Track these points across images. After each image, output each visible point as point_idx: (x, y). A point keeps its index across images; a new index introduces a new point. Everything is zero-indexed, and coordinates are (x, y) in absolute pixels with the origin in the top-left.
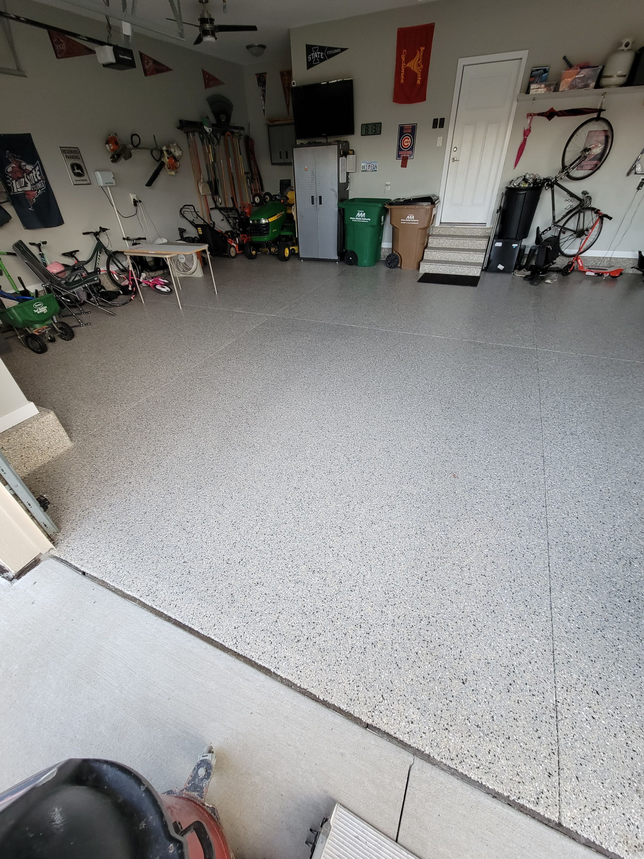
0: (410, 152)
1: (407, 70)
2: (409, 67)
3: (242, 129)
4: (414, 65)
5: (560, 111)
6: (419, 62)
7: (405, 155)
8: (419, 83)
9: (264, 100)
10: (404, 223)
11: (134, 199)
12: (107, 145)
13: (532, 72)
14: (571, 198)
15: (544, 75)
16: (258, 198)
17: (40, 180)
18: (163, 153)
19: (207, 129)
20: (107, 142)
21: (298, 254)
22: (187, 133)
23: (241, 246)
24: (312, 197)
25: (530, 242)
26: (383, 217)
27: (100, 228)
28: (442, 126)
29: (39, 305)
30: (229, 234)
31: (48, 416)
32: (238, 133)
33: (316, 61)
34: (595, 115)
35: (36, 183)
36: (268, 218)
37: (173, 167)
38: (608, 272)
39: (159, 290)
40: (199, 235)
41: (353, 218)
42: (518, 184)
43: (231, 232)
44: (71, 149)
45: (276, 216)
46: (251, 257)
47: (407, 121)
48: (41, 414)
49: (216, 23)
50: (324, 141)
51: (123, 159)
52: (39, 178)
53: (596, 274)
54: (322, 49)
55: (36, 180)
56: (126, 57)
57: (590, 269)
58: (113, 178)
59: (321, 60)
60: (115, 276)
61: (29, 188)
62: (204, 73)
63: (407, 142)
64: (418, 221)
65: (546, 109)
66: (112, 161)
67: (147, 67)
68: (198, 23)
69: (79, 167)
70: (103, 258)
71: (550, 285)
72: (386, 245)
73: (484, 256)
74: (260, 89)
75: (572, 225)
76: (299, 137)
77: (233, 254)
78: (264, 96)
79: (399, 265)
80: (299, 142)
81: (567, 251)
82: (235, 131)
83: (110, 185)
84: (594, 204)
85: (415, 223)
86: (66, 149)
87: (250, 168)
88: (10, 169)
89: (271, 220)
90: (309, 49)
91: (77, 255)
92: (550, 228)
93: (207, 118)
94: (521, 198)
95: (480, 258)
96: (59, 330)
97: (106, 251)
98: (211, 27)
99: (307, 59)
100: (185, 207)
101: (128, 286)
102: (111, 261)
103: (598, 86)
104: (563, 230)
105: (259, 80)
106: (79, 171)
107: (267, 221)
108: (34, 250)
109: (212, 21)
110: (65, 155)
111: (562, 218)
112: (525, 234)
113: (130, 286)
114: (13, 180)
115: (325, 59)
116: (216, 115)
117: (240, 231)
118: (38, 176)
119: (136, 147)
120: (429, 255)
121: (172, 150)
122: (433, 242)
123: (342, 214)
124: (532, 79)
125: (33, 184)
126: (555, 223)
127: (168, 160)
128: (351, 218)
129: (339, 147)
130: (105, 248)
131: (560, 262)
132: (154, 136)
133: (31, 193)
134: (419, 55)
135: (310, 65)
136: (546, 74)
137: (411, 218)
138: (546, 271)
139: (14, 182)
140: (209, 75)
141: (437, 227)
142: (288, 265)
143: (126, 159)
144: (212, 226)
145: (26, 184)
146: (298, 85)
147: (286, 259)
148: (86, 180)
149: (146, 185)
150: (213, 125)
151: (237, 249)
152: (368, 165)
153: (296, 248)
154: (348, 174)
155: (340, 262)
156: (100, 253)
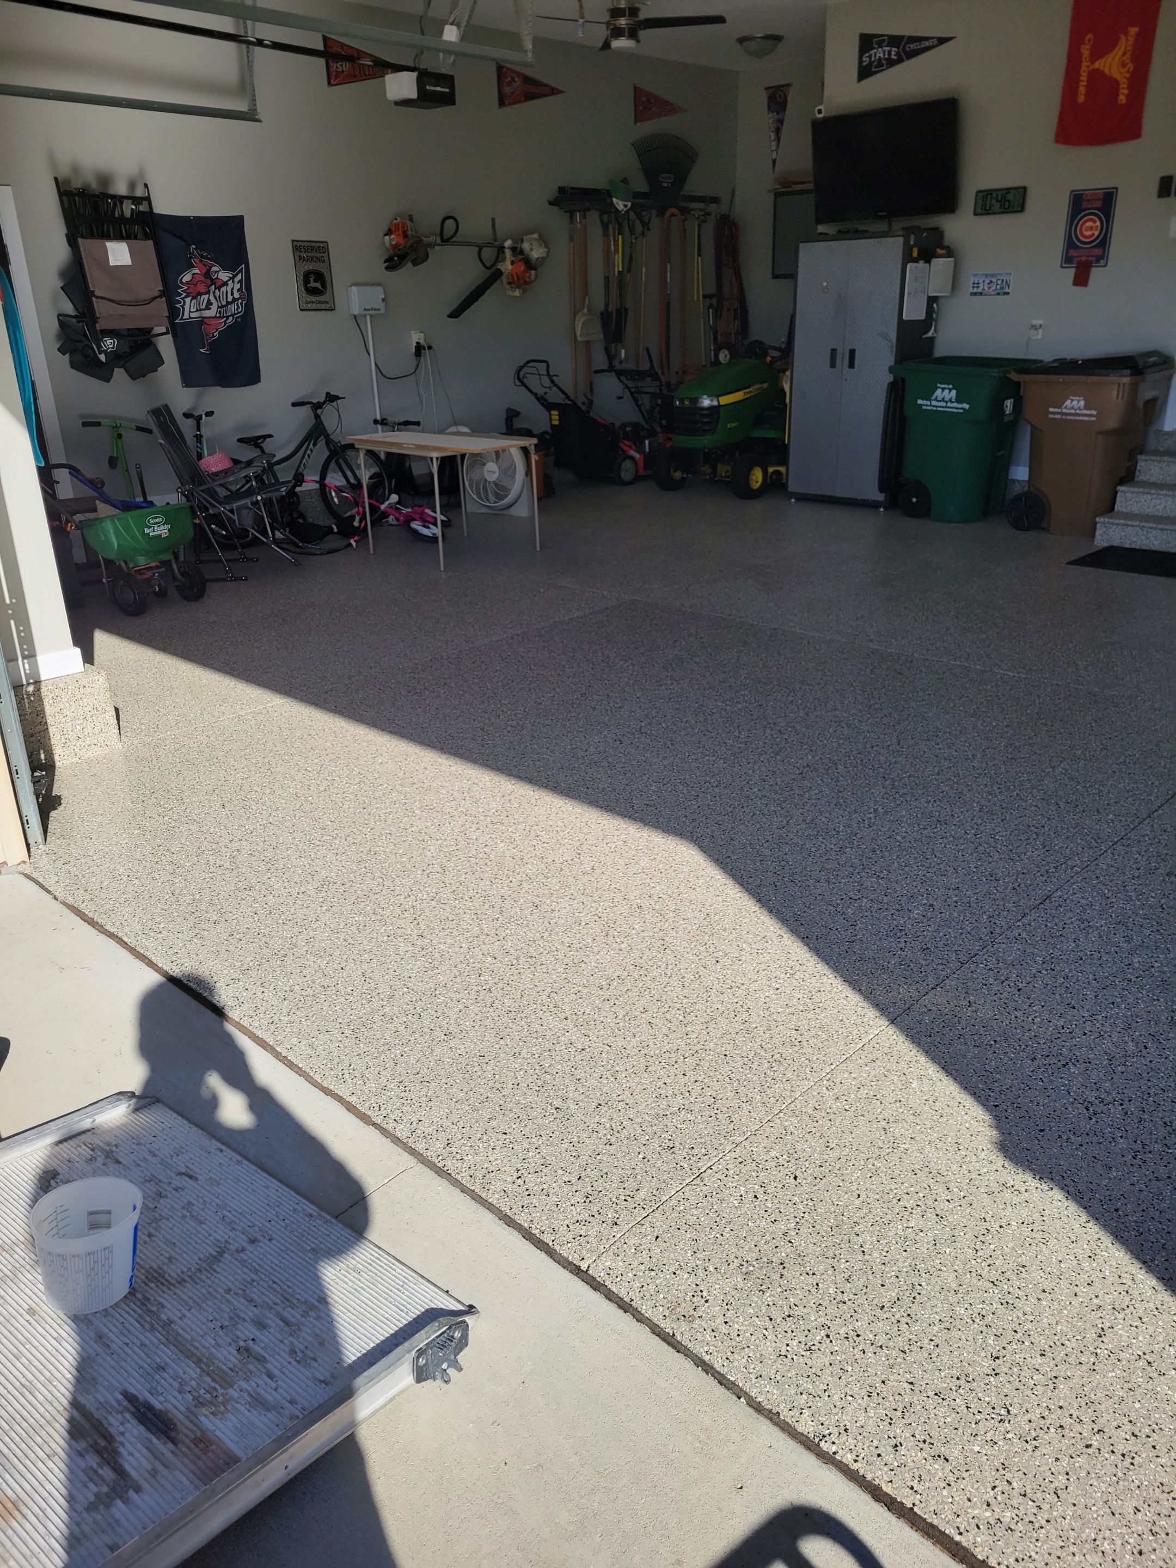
0: (1098, 252)
1: (1096, 75)
2: (1098, 70)
3: (715, 200)
4: (1113, 65)
6: (1124, 58)
7: (1084, 259)
8: (1124, 102)
9: (778, 139)
10: (1058, 416)
11: (418, 343)
12: (387, 238)
16: (727, 352)
17: (238, 299)
18: (503, 252)
19: (620, 205)
20: (389, 232)
21: (785, 485)
22: (572, 214)
24: (834, 351)
26: (1009, 404)
27: (328, 394)
29: (156, 520)
30: (628, 429)
32: (701, 210)
33: (880, 64)
35: (228, 303)
36: (718, 396)
37: (518, 282)
40: (553, 426)
41: (925, 402)
43: (635, 426)
44: (313, 244)
45: (742, 393)
47: (1093, 182)
48: (86, 670)
50: (881, 227)
51: (410, 264)
52: (237, 295)
54: (894, 41)
55: (230, 299)
56: (438, 89)
58: (383, 300)
59: (891, 63)
60: (333, 494)
61: (212, 313)
62: (639, 92)
64: (1095, 413)
66: (387, 268)
67: (507, 90)
69: (319, 277)
70: (320, 452)
74: (769, 119)
77: (627, 475)
78: (778, 131)
79: (1044, 525)
80: (821, 229)
82: (692, 205)
83: (372, 312)
85: (1086, 418)
86: (304, 244)
87: (720, 285)
88: (187, 278)
90: (867, 42)
91: (268, 445)
93: (625, 181)
96: (179, 576)
97: (329, 442)
98: (629, 22)
99: (861, 62)
100: (531, 364)
101: (353, 518)
102: (333, 464)
105: (772, 100)
106: (318, 285)
107: (715, 403)
108: (187, 427)
109: (634, 12)
110: (297, 255)
113: (357, 518)
114: (186, 297)
115: (900, 61)
116: (650, 173)
117: (660, 426)
118: (235, 291)
119: (445, 241)
120: (1129, 499)
121: (526, 246)
122: (1149, 468)
123: (898, 391)
127: (510, 267)
129: (906, 242)
130: (327, 436)
132: (493, 220)
133: (213, 322)
134: (1125, 44)
135: (865, 72)
137: (1075, 403)
139: (188, 300)
140: (648, 94)
141: (1170, 434)
143: (415, 263)
144: (584, 408)
145: (209, 303)
146: (829, 115)
148: (327, 302)
149: (449, 316)
150: (637, 195)
151: (641, 465)
152: (987, 281)
153: (782, 469)
154: (932, 300)
155: (886, 508)
156: (315, 445)
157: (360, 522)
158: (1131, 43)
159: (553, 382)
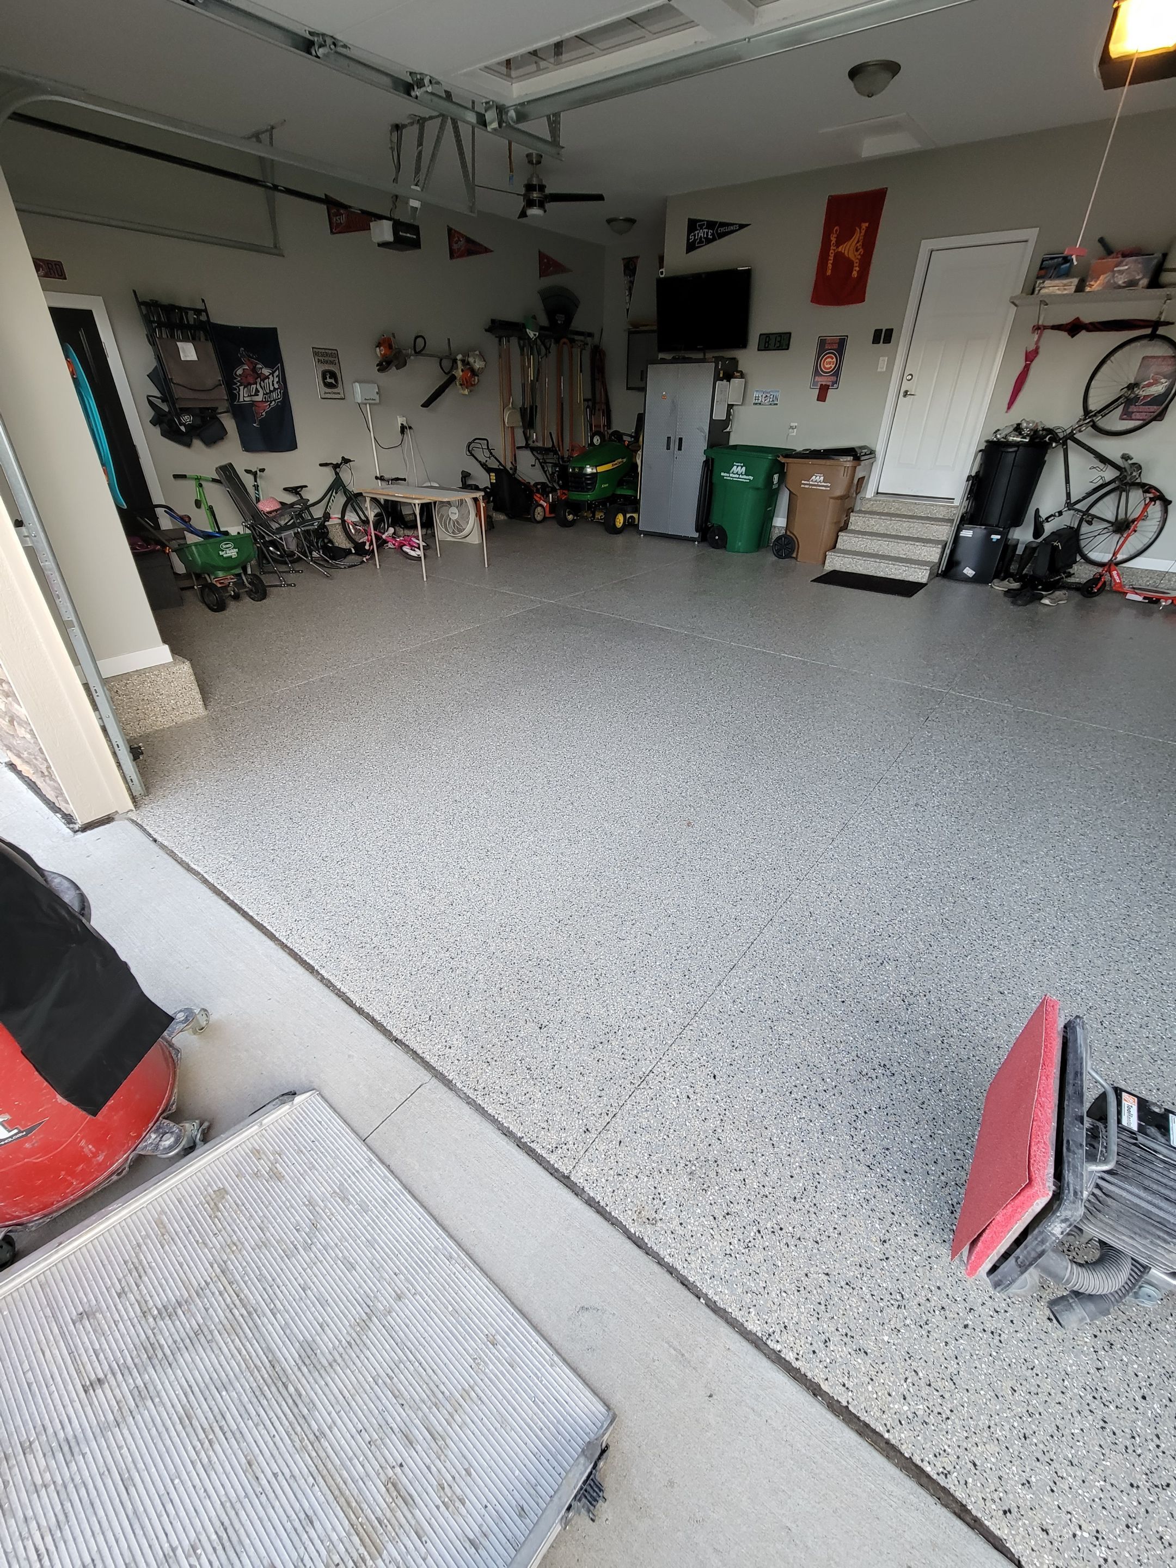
0: (834, 378)
1: (838, 256)
2: (841, 252)
3: (590, 335)
4: (850, 249)
5: (1091, 323)
6: (857, 245)
7: (824, 383)
8: (855, 275)
9: (630, 294)
10: (807, 486)
11: (402, 424)
12: (377, 349)
13: (1043, 261)
14: (1102, 466)
15: (1063, 266)
16: (598, 438)
17: (277, 389)
18: (456, 363)
19: (531, 334)
20: (379, 345)
21: (637, 526)
22: (500, 339)
23: (553, 507)
24: (669, 438)
25: (1023, 535)
26: (776, 477)
27: (343, 458)
28: (888, 339)
29: (228, 546)
30: (539, 486)
31: (182, 666)
32: (582, 341)
33: (701, 242)
34: (1148, 331)
35: (271, 392)
36: (596, 466)
37: (467, 384)
38: (1169, 598)
39: (407, 553)
40: (491, 483)
41: (726, 474)
42: (1003, 435)
43: (543, 484)
44: (327, 351)
45: (611, 464)
46: (565, 524)
47: (833, 331)
48: (175, 663)
49: (548, 191)
50: (700, 356)
51: (394, 368)
52: (276, 386)
53: (1145, 598)
54: (711, 225)
55: (272, 388)
56: (408, 235)
57: (1135, 590)
58: (377, 393)
59: (709, 241)
60: (351, 527)
61: (259, 398)
62: (542, 256)
63: (830, 363)
64: (829, 485)
65: (1066, 319)
66: (379, 370)
67: (455, 247)
68: (523, 191)
69: (333, 375)
70: (340, 500)
71: (1048, 608)
72: (780, 522)
73: (939, 551)
74: (624, 280)
75: (1107, 509)
76: (661, 350)
77: (539, 518)
78: (630, 289)
79: (794, 555)
80: (661, 356)
81: (1094, 556)
82: (576, 337)
83: (371, 401)
84: (1150, 477)
85: (824, 488)
86: (320, 351)
87: (594, 393)
88: (239, 372)
89: (601, 469)
90: (693, 225)
91: (305, 494)
92: (1060, 513)
93: (534, 317)
94: (1010, 458)
95: (933, 554)
96: (248, 585)
97: (346, 491)
98: (540, 195)
99: (688, 239)
100: (477, 441)
101: (364, 543)
102: (349, 505)
103: (1155, 283)
104: (1088, 517)
105: (627, 267)
106: (332, 381)
107: (594, 471)
108: (248, 480)
109: (542, 188)
110: (317, 358)
111: (1084, 498)
112: (1017, 520)
113: (368, 544)
114: (241, 385)
115: (714, 239)
116: (551, 314)
117: (559, 485)
118: (275, 383)
119: (418, 353)
120: (845, 541)
121: (471, 360)
122: (856, 522)
123: (709, 467)
124: (1043, 272)
125: (267, 394)
126: (1070, 505)
127: (461, 373)
128: (722, 474)
129: (716, 366)
130: (344, 487)
131: (1081, 573)
132: (449, 340)
133: (260, 405)
134: (858, 235)
135: (691, 247)
136: (1068, 265)
137: (818, 478)
138: (1052, 587)
139: (242, 388)
140: (548, 258)
141: (870, 500)
142: (620, 540)
143: (398, 367)
144: (511, 472)
145: (257, 391)
146: (668, 276)
147: (613, 530)
148: (339, 393)
149: (423, 406)
150: (542, 328)
151: (547, 510)
152: (764, 396)
153: (635, 515)
154: (730, 406)
155: (699, 542)
156: (336, 493)
157: (370, 546)
158: (862, 234)
159: (491, 453)
